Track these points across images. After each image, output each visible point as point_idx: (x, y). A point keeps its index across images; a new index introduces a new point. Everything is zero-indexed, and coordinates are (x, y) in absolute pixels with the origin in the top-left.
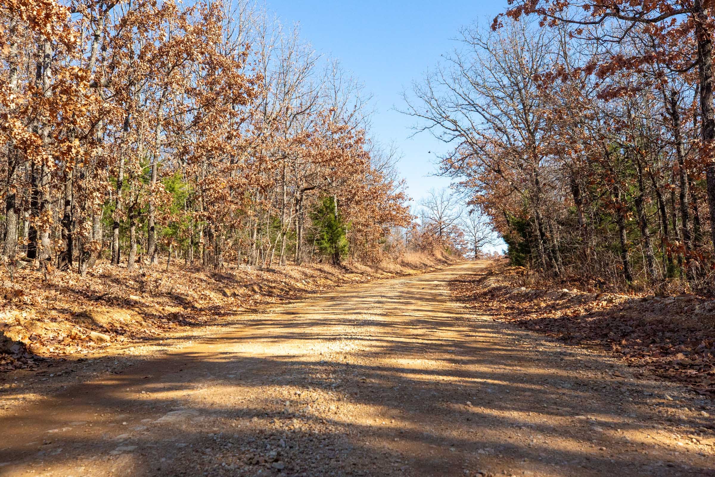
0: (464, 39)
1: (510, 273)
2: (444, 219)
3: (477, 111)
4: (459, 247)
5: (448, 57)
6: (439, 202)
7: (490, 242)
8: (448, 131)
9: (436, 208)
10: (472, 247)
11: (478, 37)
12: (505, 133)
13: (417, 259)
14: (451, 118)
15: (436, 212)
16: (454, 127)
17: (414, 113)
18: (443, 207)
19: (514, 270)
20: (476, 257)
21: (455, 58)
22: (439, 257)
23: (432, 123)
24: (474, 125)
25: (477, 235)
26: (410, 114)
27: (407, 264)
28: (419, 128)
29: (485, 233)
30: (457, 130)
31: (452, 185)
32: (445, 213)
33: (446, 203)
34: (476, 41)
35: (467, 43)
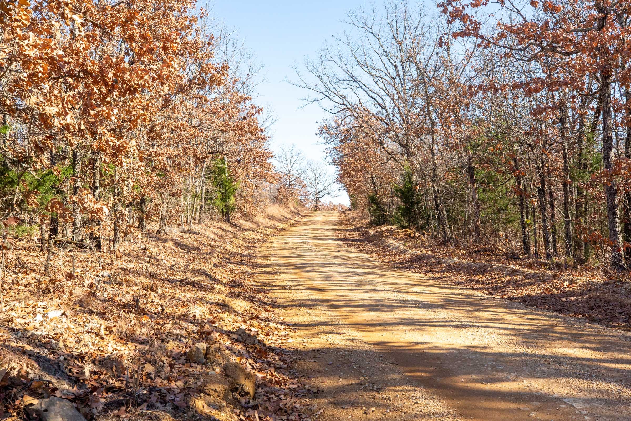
0: (351, 22)
1: (399, 235)
2: (292, 173)
3: (361, 88)
4: (303, 198)
5: (338, 38)
6: (288, 157)
7: (329, 194)
8: (336, 104)
9: (285, 162)
10: (313, 198)
11: (364, 21)
12: (385, 108)
13: (277, 211)
14: (341, 94)
15: (285, 166)
16: (341, 102)
17: (304, 85)
18: (293, 161)
19: (402, 232)
20: (316, 207)
21: (345, 39)
22: (293, 209)
23: (321, 96)
24: (361, 101)
25: (318, 187)
26: (301, 86)
27: (273, 217)
28: (310, 100)
29: (325, 185)
30: (344, 104)
31: (327, 149)
32: (294, 167)
33: (295, 158)
34: (361, 25)
35: (354, 26)
